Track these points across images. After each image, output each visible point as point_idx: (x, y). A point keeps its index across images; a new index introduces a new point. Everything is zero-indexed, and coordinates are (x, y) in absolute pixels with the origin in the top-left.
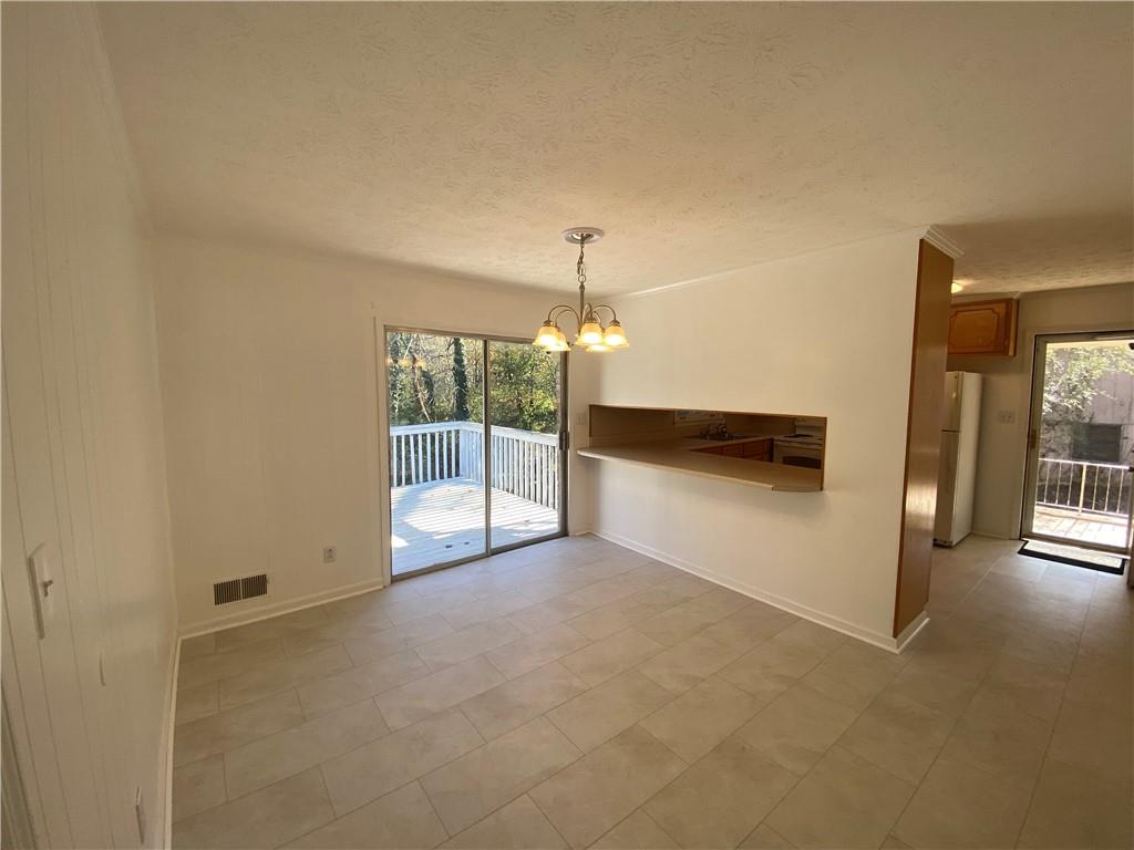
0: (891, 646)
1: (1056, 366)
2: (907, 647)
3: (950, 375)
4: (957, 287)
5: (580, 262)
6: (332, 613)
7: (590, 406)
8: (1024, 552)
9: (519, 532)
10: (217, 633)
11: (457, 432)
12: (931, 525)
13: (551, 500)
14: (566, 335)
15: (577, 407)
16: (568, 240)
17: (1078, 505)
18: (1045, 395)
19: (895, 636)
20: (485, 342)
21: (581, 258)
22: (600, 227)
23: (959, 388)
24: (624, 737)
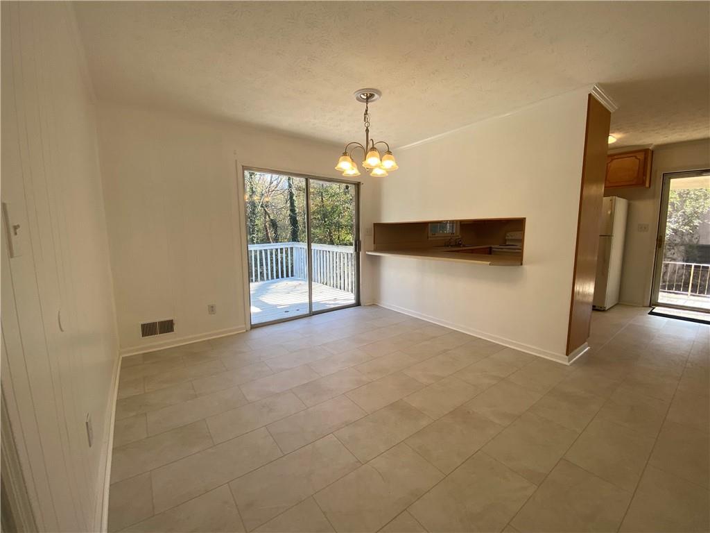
0: (563, 360)
1: (676, 205)
2: (574, 362)
3: (606, 200)
4: (612, 139)
5: (366, 113)
6: (212, 344)
7: (374, 224)
8: (652, 313)
9: (330, 304)
10: (144, 354)
11: (292, 248)
12: (591, 299)
13: (350, 288)
14: (357, 164)
15: (366, 224)
16: (358, 99)
17: (687, 291)
18: (668, 224)
19: (567, 354)
20: (307, 180)
21: (367, 111)
22: (379, 88)
23: (613, 208)
24: (393, 406)
